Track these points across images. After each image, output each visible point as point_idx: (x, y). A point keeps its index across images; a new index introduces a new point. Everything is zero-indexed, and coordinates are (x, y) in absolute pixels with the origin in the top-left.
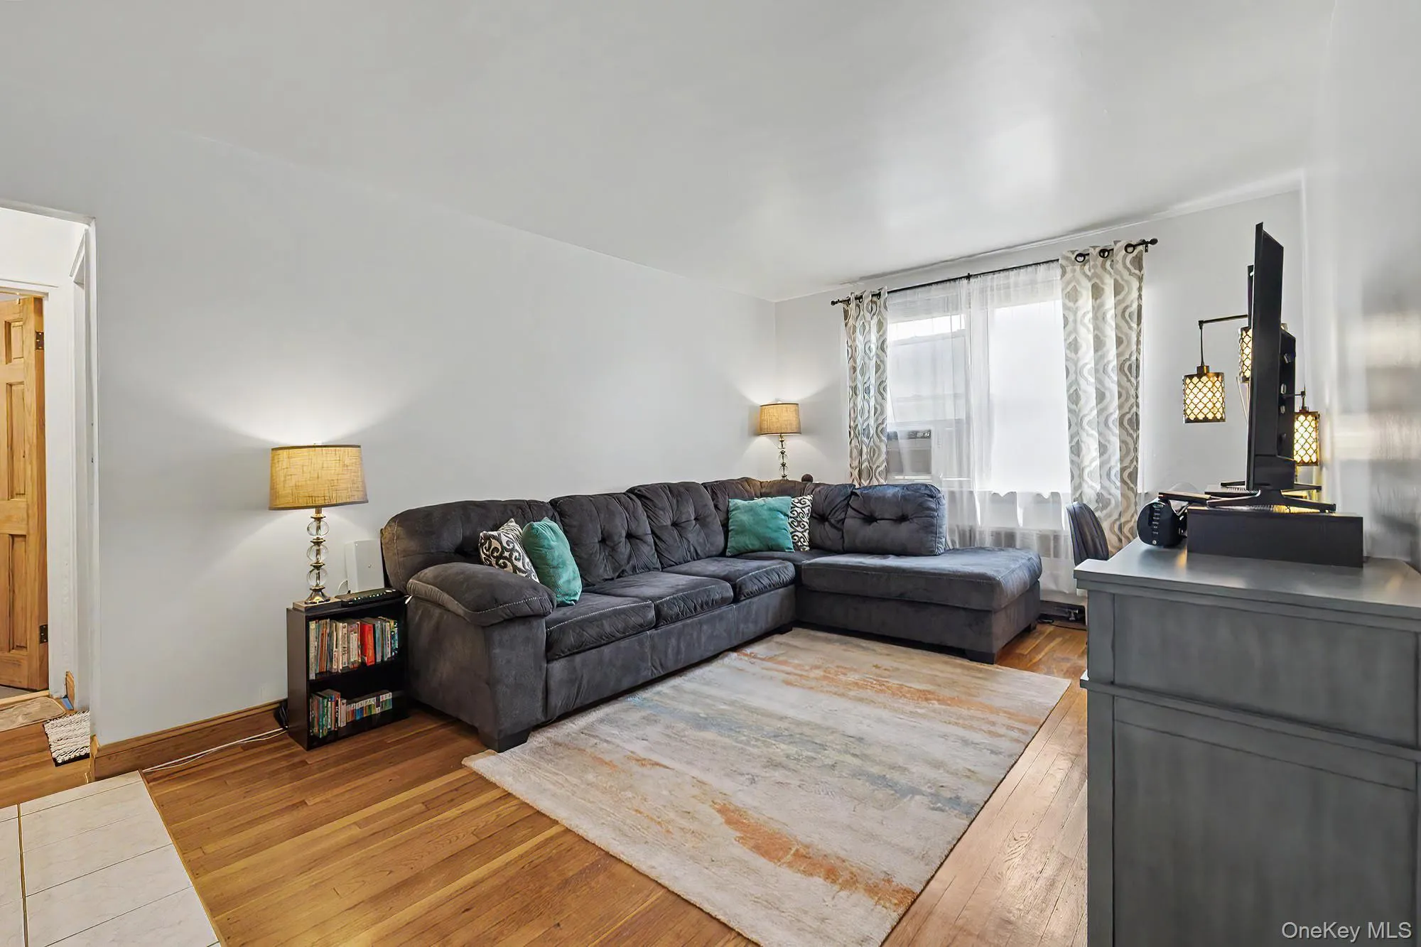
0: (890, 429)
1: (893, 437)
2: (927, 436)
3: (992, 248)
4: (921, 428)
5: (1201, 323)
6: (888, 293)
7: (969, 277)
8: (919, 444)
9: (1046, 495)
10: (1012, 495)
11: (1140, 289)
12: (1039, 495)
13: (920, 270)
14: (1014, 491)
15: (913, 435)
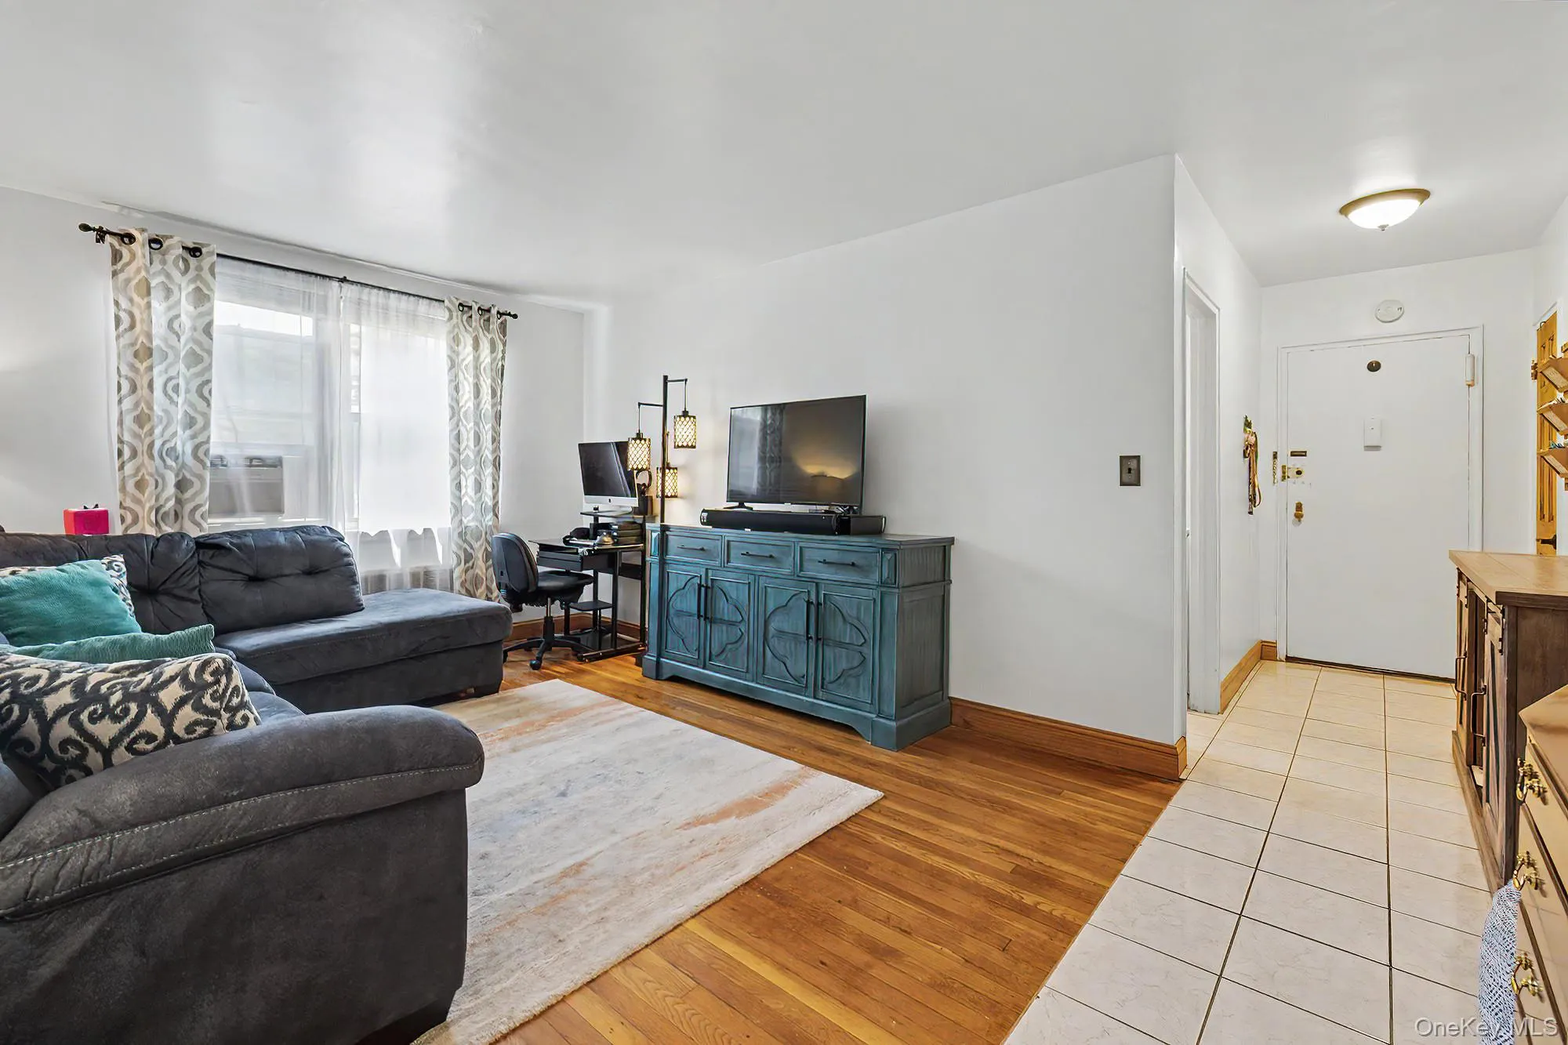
0: (215, 450)
1: (219, 463)
2: (277, 464)
3: (373, 260)
4: (268, 453)
5: (640, 404)
6: (219, 255)
7: (344, 280)
8: (267, 473)
9: (420, 532)
10: (383, 536)
11: (504, 352)
12: (411, 532)
13: (273, 244)
14: (384, 529)
15: (253, 462)
